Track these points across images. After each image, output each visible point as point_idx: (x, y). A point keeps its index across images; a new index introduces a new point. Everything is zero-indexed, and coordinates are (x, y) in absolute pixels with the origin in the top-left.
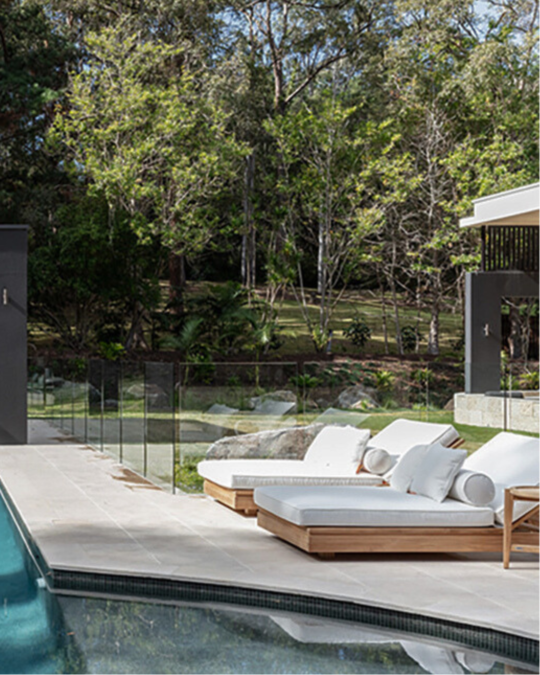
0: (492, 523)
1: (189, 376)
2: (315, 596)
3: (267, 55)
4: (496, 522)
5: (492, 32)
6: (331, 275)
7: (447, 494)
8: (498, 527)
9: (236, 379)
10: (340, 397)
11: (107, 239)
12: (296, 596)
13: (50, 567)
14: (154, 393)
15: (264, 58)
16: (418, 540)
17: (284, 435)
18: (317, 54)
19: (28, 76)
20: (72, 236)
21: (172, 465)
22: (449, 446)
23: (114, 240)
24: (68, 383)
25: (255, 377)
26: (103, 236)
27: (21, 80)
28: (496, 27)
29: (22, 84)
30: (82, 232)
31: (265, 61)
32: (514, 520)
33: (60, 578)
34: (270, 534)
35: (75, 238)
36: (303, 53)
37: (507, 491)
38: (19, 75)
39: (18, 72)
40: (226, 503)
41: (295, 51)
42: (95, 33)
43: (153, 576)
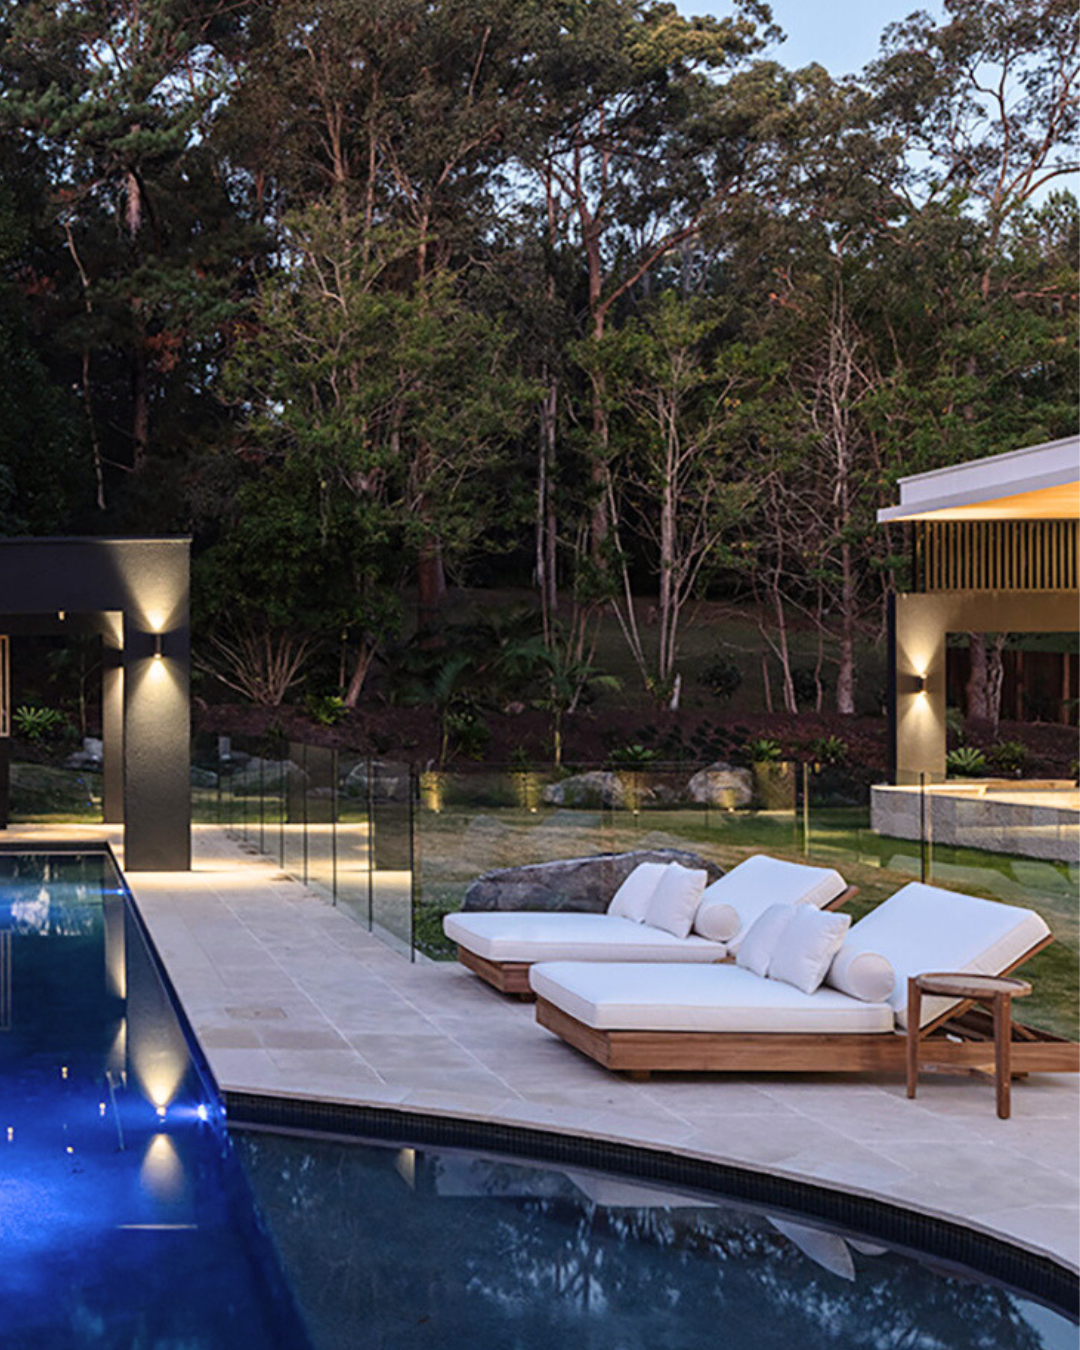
0: (891, 1028)
1: (448, 747)
2: (615, 1141)
3: (575, 229)
4: (897, 1026)
5: (935, 198)
6: (678, 585)
7: (820, 980)
8: (900, 1033)
9: (522, 753)
10: (692, 782)
11: (318, 535)
12: (586, 1140)
13: (222, 1088)
14: (393, 777)
15: (571, 233)
16: (778, 1053)
17: (586, 868)
18: (656, 226)
19: (192, 279)
20: (261, 531)
21: (409, 909)
22: (824, 908)
23: (329, 536)
24: (256, 762)
25: (554, 750)
26: (311, 530)
27: (185, 286)
28: (942, 189)
29: (184, 292)
30: (278, 524)
31: (572, 240)
32: (922, 1025)
33: (235, 1104)
34: (554, 1036)
35: (267, 533)
36: (634, 227)
37: (911, 981)
38: (177, 278)
39: (177, 272)
40: (491, 981)
41: (621, 223)
42: (298, 213)
43: (373, 1106)
